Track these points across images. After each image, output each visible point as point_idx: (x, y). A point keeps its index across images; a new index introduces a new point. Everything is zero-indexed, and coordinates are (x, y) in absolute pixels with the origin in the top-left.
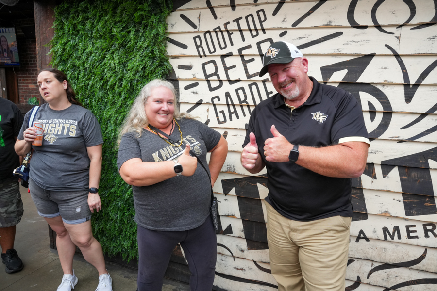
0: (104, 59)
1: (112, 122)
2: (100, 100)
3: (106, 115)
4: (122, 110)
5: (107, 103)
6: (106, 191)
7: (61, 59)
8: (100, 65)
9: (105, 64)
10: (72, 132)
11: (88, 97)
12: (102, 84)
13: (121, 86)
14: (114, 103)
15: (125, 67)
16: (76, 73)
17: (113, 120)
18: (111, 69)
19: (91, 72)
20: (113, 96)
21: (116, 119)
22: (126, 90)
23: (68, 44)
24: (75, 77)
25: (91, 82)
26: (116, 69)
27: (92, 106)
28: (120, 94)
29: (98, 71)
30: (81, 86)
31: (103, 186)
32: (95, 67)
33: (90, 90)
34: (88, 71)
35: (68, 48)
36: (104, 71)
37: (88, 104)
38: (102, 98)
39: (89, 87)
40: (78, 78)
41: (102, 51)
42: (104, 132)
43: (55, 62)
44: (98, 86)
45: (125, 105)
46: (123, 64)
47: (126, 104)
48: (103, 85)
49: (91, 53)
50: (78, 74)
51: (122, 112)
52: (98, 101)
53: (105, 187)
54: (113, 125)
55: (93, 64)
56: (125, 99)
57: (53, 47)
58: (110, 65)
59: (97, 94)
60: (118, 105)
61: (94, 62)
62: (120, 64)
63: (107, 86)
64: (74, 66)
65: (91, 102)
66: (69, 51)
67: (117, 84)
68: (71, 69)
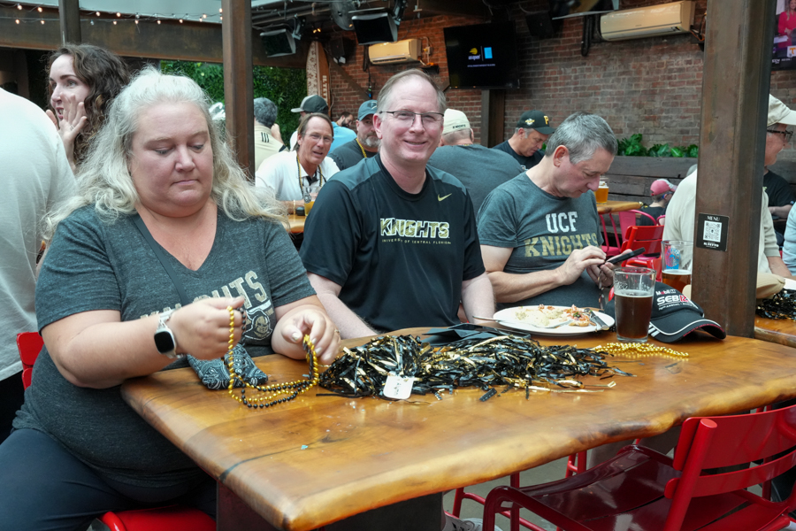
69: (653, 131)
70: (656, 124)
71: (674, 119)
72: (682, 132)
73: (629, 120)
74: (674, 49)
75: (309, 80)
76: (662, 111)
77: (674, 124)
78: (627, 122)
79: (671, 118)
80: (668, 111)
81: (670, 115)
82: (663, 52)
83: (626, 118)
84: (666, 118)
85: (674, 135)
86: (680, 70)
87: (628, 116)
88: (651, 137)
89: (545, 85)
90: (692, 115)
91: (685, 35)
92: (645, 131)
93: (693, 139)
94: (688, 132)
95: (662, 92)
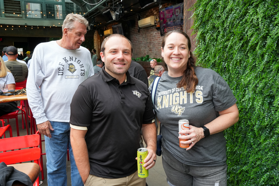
0: (245, 15)
1: (250, 89)
2: (238, 64)
3: (243, 81)
4: (264, 75)
5: (245, 67)
6: (237, 167)
7: (202, 21)
8: (241, 22)
9: (246, 21)
10: (199, 99)
11: (226, 59)
12: (241, 44)
13: (264, 46)
14: (255, 66)
15: (271, 21)
16: (215, 35)
17: (251, 86)
18: (253, 26)
19: (231, 32)
20: (254, 59)
21: (256, 87)
22: (270, 51)
23: (209, 5)
24: (214, 38)
25: (229, 43)
26: (260, 25)
27: (229, 70)
28: (263, 56)
29: (237, 31)
30: (219, 47)
31: (235, 160)
32: (235, 25)
33: (228, 52)
34: (228, 31)
35: (208, 9)
36: (244, 29)
37: (226, 68)
38: (240, 61)
39: (227, 49)
40: (216, 40)
41: (244, 6)
42: (240, 100)
43: (196, 25)
44: (236, 48)
45: (267, 69)
46: (269, 18)
47: (269, 69)
48: (242, 46)
49: (231, 10)
50: (217, 36)
51: (263, 78)
52: (236, 65)
53: (237, 161)
54: (251, 93)
55: (233, 23)
56: (268, 62)
57: (196, 10)
58: (252, 22)
59: (235, 56)
60: (259, 70)
61: (234, 20)
62: (265, 19)
63: (247, 47)
64: (214, 27)
65: (228, 66)
66: (209, 12)
67: (259, 44)
68: (211, 30)
74: (153, 30)
75: (94, 41)
80: (153, 48)
82: (151, 31)
84: (153, 50)
86: (155, 36)
88: (151, 56)
89: (134, 41)
91: (153, 26)
92: (150, 54)
95: (152, 42)
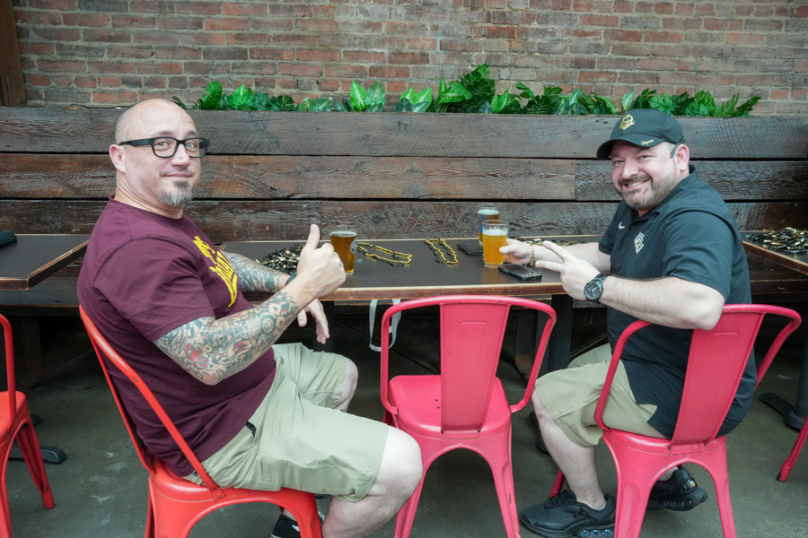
69: (508, 59)
70: (516, 45)
71: (559, 35)
72: (578, 64)
73: (444, 33)
76: (530, 18)
77: (560, 46)
78: (439, 39)
79: (553, 34)
80: (545, 19)
81: (550, 27)
83: (435, 28)
84: (542, 33)
85: (561, 70)
87: (441, 24)
88: (505, 73)
90: (602, 29)
92: (489, 58)
93: (603, 78)
94: (591, 64)
